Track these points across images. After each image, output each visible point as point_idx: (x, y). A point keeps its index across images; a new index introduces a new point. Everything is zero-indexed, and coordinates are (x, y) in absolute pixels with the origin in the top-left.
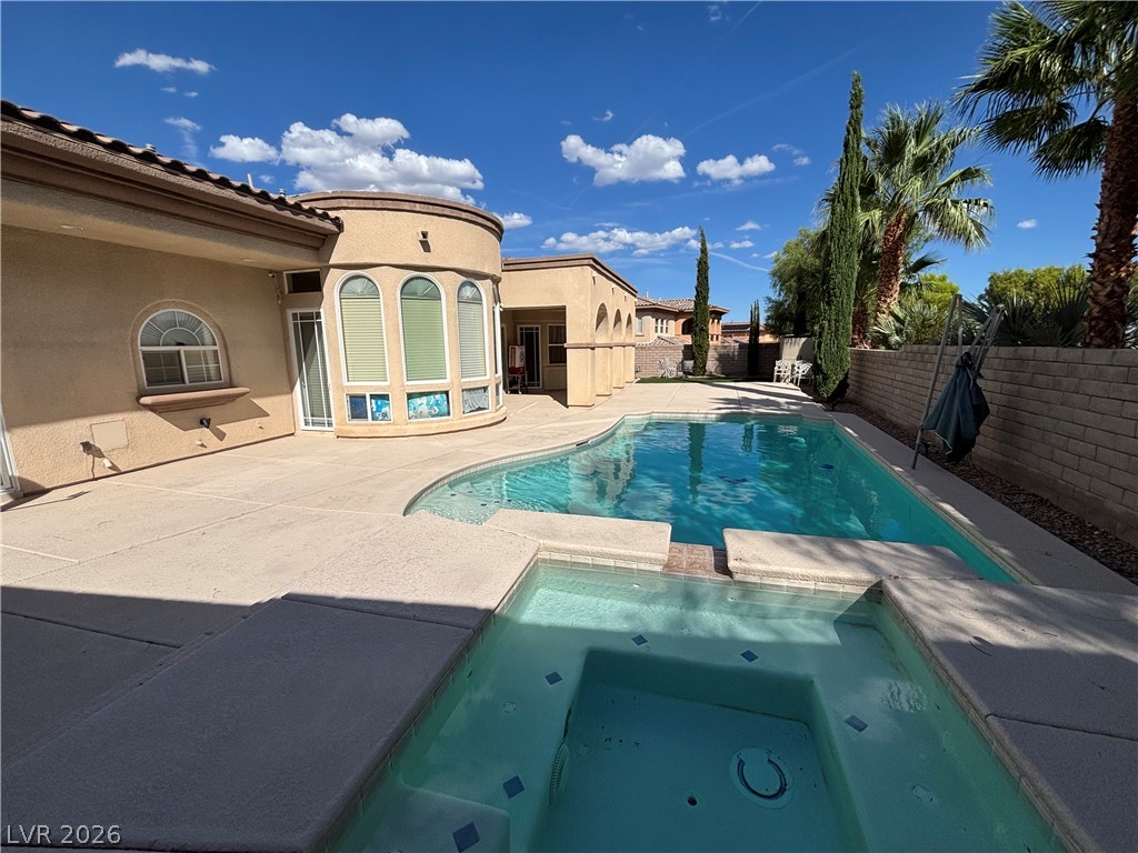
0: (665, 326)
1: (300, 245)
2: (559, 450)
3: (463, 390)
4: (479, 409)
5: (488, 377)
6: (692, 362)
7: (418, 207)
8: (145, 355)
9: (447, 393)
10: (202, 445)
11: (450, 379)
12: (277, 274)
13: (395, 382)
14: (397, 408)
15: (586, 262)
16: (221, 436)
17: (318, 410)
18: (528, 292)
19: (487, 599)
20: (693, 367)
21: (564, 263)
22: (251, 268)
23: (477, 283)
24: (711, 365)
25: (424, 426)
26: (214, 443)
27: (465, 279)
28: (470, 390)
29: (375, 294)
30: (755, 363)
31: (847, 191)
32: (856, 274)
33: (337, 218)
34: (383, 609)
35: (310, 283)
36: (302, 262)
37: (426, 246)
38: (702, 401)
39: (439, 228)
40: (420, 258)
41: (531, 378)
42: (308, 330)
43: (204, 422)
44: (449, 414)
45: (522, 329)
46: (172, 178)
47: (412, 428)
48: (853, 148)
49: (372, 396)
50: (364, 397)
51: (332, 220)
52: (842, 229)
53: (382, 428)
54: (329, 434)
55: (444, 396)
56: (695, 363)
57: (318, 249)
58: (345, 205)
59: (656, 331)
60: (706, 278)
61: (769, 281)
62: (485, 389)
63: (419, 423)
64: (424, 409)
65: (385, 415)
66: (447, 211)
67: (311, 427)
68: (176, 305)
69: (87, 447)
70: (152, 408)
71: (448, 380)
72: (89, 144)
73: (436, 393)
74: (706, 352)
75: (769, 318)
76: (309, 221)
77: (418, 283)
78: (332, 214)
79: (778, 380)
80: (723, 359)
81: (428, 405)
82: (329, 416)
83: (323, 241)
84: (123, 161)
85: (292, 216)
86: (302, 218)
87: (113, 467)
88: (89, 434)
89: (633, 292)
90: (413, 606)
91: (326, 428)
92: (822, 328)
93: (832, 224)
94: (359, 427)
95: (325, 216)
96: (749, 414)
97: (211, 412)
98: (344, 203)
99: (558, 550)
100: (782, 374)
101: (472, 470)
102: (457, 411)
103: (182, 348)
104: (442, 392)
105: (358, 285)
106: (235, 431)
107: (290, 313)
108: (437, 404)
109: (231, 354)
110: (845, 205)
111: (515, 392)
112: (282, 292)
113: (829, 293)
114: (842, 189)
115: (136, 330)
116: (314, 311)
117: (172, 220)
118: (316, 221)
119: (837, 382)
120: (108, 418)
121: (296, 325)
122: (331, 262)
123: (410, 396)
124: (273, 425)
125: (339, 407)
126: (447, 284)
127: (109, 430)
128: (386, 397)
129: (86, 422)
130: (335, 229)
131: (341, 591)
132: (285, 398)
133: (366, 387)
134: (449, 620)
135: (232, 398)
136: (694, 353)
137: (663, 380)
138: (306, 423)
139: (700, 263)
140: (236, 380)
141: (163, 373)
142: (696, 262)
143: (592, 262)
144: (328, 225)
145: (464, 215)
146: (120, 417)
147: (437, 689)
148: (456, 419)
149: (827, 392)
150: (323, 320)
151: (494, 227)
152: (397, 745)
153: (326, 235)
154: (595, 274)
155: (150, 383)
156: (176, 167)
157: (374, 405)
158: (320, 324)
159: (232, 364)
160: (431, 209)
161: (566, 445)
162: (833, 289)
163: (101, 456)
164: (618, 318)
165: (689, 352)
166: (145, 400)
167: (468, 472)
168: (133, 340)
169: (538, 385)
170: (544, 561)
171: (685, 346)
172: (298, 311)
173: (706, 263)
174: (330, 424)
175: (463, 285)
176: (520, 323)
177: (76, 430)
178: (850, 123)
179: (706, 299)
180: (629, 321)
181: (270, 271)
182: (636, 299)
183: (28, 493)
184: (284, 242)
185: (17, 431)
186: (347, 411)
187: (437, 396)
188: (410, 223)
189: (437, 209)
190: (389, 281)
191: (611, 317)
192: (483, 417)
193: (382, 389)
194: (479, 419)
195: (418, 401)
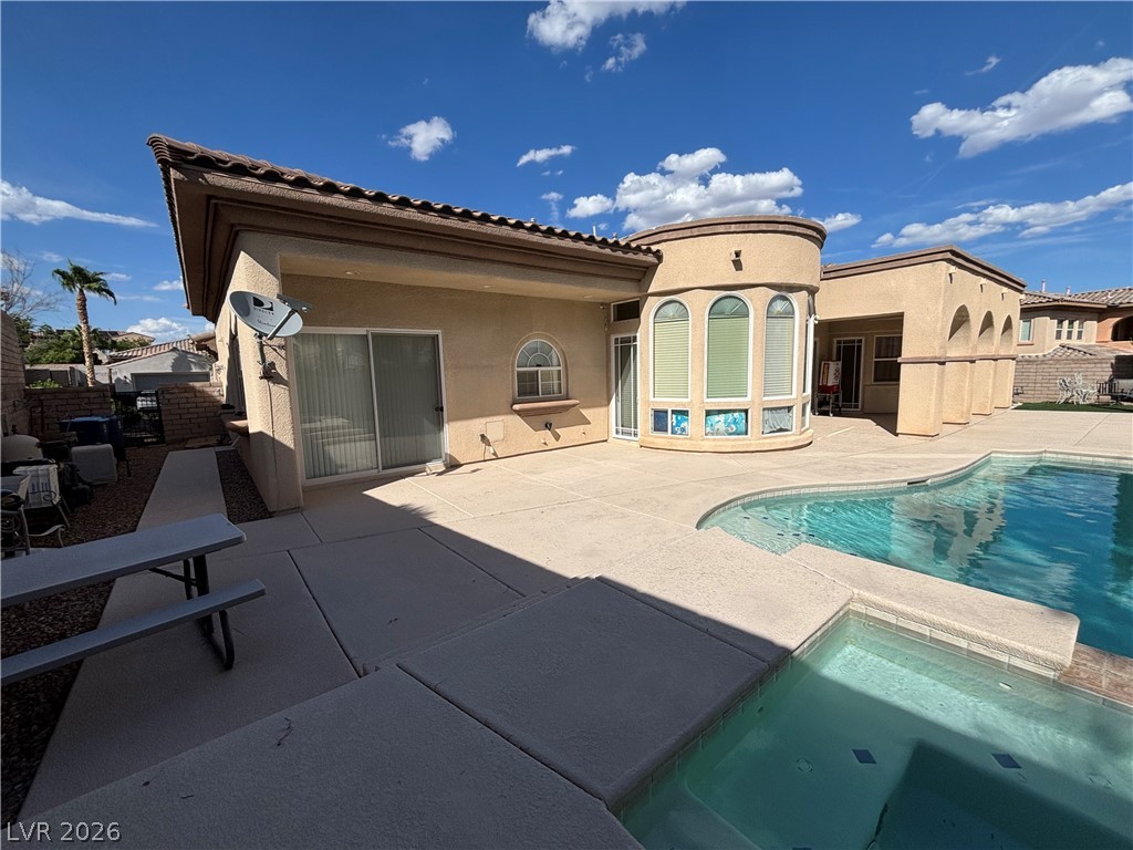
0: (1075, 329)
1: (626, 279)
2: (882, 486)
3: (764, 409)
4: (781, 430)
5: (794, 396)
7: (732, 228)
8: (518, 373)
9: (746, 411)
10: (545, 443)
11: (751, 397)
12: (606, 305)
13: (695, 398)
14: (695, 424)
15: (940, 256)
16: (557, 437)
17: (627, 422)
18: (852, 300)
19: (789, 634)
21: (906, 262)
22: (590, 303)
23: (790, 296)
25: (719, 443)
26: (553, 443)
27: (777, 293)
28: (771, 409)
29: (684, 316)
33: (658, 251)
34: (678, 613)
35: (630, 311)
36: (622, 293)
37: (738, 265)
39: (751, 245)
40: (733, 277)
41: (847, 399)
42: (626, 351)
43: (548, 426)
44: (746, 434)
45: (839, 342)
46: (547, 241)
47: (707, 445)
49: (673, 412)
50: (666, 412)
51: (653, 253)
53: (679, 442)
54: (633, 443)
55: (743, 414)
57: (640, 281)
58: (665, 238)
59: (1059, 337)
62: (789, 409)
63: (714, 440)
64: (722, 426)
65: (683, 430)
66: (764, 227)
67: (620, 436)
68: (539, 336)
69: (483, 437)
70: (518, 412)
71: (749, 398)
72: (504, 227)
73: (735, 411)
76: (635, 257)
77: (728, 302)
78: (654, 248)
81: (725, 422)
82: (636, 428)
83: (645, 272)
84: (522, 234)
85: (622, 255)
86: (630, 255)
87: (495, 454)
88: (485, 429)
89: (1017, 286)
90: (707, 619)
91: (633, 438)
94: (661, 439)
95: (648, 251)
97: (552, 418)
98: (665, 236)
99: (879, 607)
101: (768, 495)
102: (755, 430)
103: (540, 369)
104: (741, 411)
105: (670, 310)
106: (569, 434)
107: (613, 338)
108: (735, 422)
109: (569, 373)
111: (826, 413)
112: (609, 321)
115: (515, 357)
116: (632, 335)
118: (641, 257)
120: (495, 418)
121: (617, 348)
122: (650, 291)
123: (709, 413)
124: (594, 431)
125: (645, 420)
126: (756, 301)
127: (496, 426)
128: (685, 413)
129: (483, 420)
130: (655, 260)
131: (643, 587)
132: (603, 410)
133: (669, 403)
134: (742, 645)
135: (567, 408)
137: (1068, 406)
138: (617, 432)
140: (570, 395)
141: (528, 387)
143: (949, 255)
144: (651, 258)
145: (781, 227)
146: (501, 418)
147: (727, 711)
148: (753, 440)
150: (638, 343)
151: (815, 234)
152: (685, 748)
153: (648, 268)
154: (953, 269)
155: (519, 394)
156: (550, 232)
157: (674, 420)
158: (635, 346)
159: (569, 381)
160: (746, 227)
161: (893, 482)
163: (489, 445)
164: (988, 322)
166: (516, 407)
167: (764, 496)
168: (513, 364)
169: (857, 407)
171: (1119, 358)
172: (619, 336)
174: (635, 435)
175: (774, 299)
176: (840, 336)
177: (478, 425)
180: (1008, 325)
181: (602, 304)
182: (1023, 297)
183: (453, 465)
184: (610, 277)
185: (452, 424)
186: (651, 424)
187: (736, 415)
188: (725, 245)
189: (754, 227)
190: (699, 303)
191: (976, 321)
192: (785, 439)
193: (684, 405)
194: (780, 440)
195: (716, 418)
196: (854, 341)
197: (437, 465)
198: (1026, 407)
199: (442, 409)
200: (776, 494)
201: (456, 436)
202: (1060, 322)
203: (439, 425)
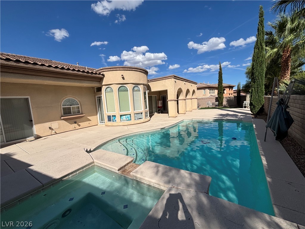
0: (213, 92)
1: (95, 81)
2: (155, 130)
3: (135, 114)
4: (140, 118)
5: (142, 110)
6: (218, 102)
7: (121, 69)
8: (63, 108)
9: (130, 114)
10: (75, 128)
11: (131, 111)
12: (93, 88)
13: (117, 112)
14: (118, 118)
15: (172, 77)
16: (79, 125)
17: (102, 119)
18: (156, 87)
21: (167, 78)
22: (87, 87)
23: (138, 86)
24: (225, 103)
25: (123, 123)
26: (77, 127)
27: (134, 85)
28: (137, 114)
29: (112, 91)
30: (238, 102)
31: (259, 44)
32: (264, 72)
33: (103, 74)
35: (99, 89)
36: (96, 85)
37: (123, 78)
39: (126, 73)
40: (122, 81)
41: (164, 109)
42: (100, 99)
43: (75, 123)
44: (131, 120)
46: (62, 71)
47: (121, 124)
48: (261, 30)
49: (112, 116)
50: (111, 116)
51: (101, 74)
52: (258, 57)
53: (114, 124)
55: (130, 115)
56: (219, 102)
57: (100, 81)
58: (104, 71)
59: (210, 93)
60: (222, 77)
62: (142, 113)
63: (123, 122)
64: (125, 119)
65: (116, 120)
66: (129, 69)
67: (101, 123)
68: (70, 97)
69: (50, 128)
70: (63, 119)
71: (130, 111)
72: (44, 67)
73: (128, 115)
74: (223, 99)
76: (95, 75)
77: (122, 87)
78: (102, 73)
79: (245, 107)
81: (126, 118)
82: (104, 121)
83: (101, 80)
84: (51, 69)
85: (91, 75)
86: (94, 75)
87: (55, 132)
88: (51, 125)
91: (104, 124)
92: (252, 90)
93: (254, 56)
94: (110, 123)
95: (100, 74)
97: (77, 120)
98: (104, 70)
101: (127, 136)
102: (133, 119)
103: (71, 106)
104: (129, 114)
105: (108, 89)
106: (82, 124)
107: (96, 96)
108: (128, 117)
109: (82, 107)
110: (259, 49)
111: (159, 113)
112: (95, 92)
113: (254, 79)
114: (257, 44)
115: (61, 103)
116: (101, 96)
117: (64, 79)
118: (97, 75)
119: (259, 108)
120: (55, 122)
121: (97, 99)
122: (103, 84)
123: (121, 116)
124: (92, 123)
125: (106, 119)
126: (129, 87)
127: (55, 125)
128: (115, 116)
129: (50, 123)
130: (103, 77)
132: (95, 116)
133: (111, 114)
135: (82, 117)
136: (219, 99)
137: (208, 108)
138: (100, 123)
139: (219, 73)
140: (83, 113)
141: (67, 112)
142: (218, 72)
143: (174, 77)
144: (101, 76)
145: (133, 69)
146: (57, 122)
148: (132, 122)
149: (255, 112)
150: (102, 98)
151: (143, 71)
153: (101, 78)
154: (175, 80)
155: (64, 114)
156: (63, 68)
157: (113, 118)
158: (102, 99)
159: (82, 109)
160: (124, 69)
161: (157, 129)
162: (255, 77)
163: (53, 130)
164: (188, 91)
165: (217, 99)
166: (62, 118)
168: (61, 105)
169: (166, 111)
171: (216, 98)
172: (98, 96)
173: (221, 72)
174: (104, 122)
175: (134, 87)
177: (48, 124)
178: (259, 22)
179: (222, 83)
180: (194, 92)
181: (92, 87)
182: (197, 85)
183: (38, 137)
184: (91, 81)
185: (37, 125)
186: (107, 119)
187: (128, 116)
188: (119, 73)
189: (126, 69)
190: (115, 88)
191: (184, 92)
192: (141, 121)
193: (114, 114)
194: (139, 121)
195: (123, 117)
196: (164, 96)
197: (32, 138)
198: (202, 109)
199: (32, 121)
201: (37, 129)
202: (210, 90)
203: (32, 126)
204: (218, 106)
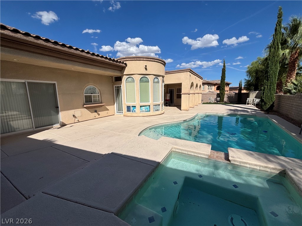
0: (211, 88)
1: (117, 70)
2: (178, 122)
4: (158, 110)
5: (160, 102)
6: (219, 98)
7: (145, 59)
8: (85, 96)
9: (150, 106)
10: (95, 117)
11: (151, 102)
12: (112, 77)
13: (137, 103)
14: (137, 109)
15: (188, 71)
16: (99, 115)
17: (120, 109)
18: (172, 79)
19: (159, 159)
20: (220, 99)
21: (182, 71)
22: (107, 76)
23: (158, 78)
24: (225, 99)
25: (144, 114)
26: (97, 116)
27: (155, 77)
28: (155, 105)
29: (134, 81)
30: (240, 99)
31: (276, 44)
32: (278, 71)
33: (126, 63)
34: (133, 158)
35: (119, 79)
36: (117, 74)
37: (146, 69)
38: (222, 110)
39: (149, 64)
40: (145, 72)
41: (171, 102)
42: (118, 90)
43: (96, 111)
44: (150, 111)
45: (169, 89)
46: (92, 57)
47: (141, 115)
48: (278, 30)
49: (132, 106)
50: (130, 106)
51: (124, 64)
52: (273, 57)
53: (134, 114)
54: (122, 115)
55: (149, 107)
56: (220, 98)
57: (121, 71)
59: (208, 89)
60: (225, 74)
61: (246, 74)
62: (159, 105)
63: (142, 113)
64: (144, 110)
65: (135, 111)
66: (152, 60)
67: (118, 113)
68: (91, 85)
69: (74, 116)
70: (86, 108)
71: (150, 103)
72: (78, 51)
73: (147, 106)
74: (224, 95)
75: (245, 85)
76: (119, 64)
77: (144, 78)
78: (125, 62)
79: (248, 104)
80: (229, 98)
81: (145, 109)
82: (122, 111)
83: (122, 69)
84: (84, 54)
85: (116, 63)
86: (118, 64)
87: (78, 121)
88: (74, 113)
89: (202, 78)
90: (140, 159)
91: (121, 114)
92: (265, 88)
93: (270, 55)
94: (129, 114)
95: (123, 63)
96: (238, 114)
97: (97, 109)
98: (127, 59)
99: (178, 149)
100: (249, 102)
101: (155, 126)
102: (152, 110)
103: (92, 94)
104: (148, 106)
105: (130, 79)
106: (102, 113)
107: (114, 86)
108: (147, 109)
109: (102, 96)
110: (275, 49)
111: (167, 106)
112: (113, 81)
113: (268, 77)
114: (274, 44)
115: (83, 91)
116: (120, 86)
117: (92, 66)
118: (121, 64)
119: (270, 105)
120: (78, 110)
121: (116, 89)
122: (124, 74)
123: (141, 106)
124: (110, 112)
125: (125, 109)
126: (151, 78)
127: (78, 112)
128: (135, 107)
129: (73, 111)
130: (125, 66)
131: (124, 153)
132: (113, 106)
133: (131, 104)
134: (149, 163)
135: (101, 106)
136: (220, 96)
137: (210, 103)
138: (117, 112)
139: (223, 69)
140: (102, 102)
141: (88, 100)
142: (222, 69)
143: (190, 71)
144: (124, 65)
145: (156, 60)
146: (80, 109)
147: (145, 180)
148: (151, 113)
149: (266, 108)
150: (122, 88)
151: (163, 63)
152: (136, 192)
153: (123, 67)
154: (190, 74)
155: (86, 102)
156: (93, 54)
157: (132, 109)
158: (121, 89)
159: (102, 98)
160: (148, 59)
161: (180, 121)
162: (269, 76)
163: (76, 118)
164: (197, 86)
166: (85, 106)
167: (154, 126)
168: (83, 93)
169: (173, 104)
170: (174, 151)
171: (217, 94)
172: (116, 86)
173: (225, 69)
174: (122, 113)
175: (155, 78)
176: (169, 88)
177: (72, 112)
178: (277, 23)
179: (224, 80)
180: (200, 87)
181: (111, 76)
182: (202, 81)
183: (63, 125)
185: (62, 112)
186: (126, 110)
187: (147, 107)
188: (143, 63)
189: (149, 60)
190: (137, 78)
191: (195, 85)
192: (158, 112)
193: (134, 104)
194: (157, 113)
195: (143, 108)
196: (172, 89)
197: (58, 125)
198: (204, 103)
199: (58, 107)
200: (157, 125)
201: (63, 116)
202: (209, 86)
203: (57, 112)
204: (219, 102)
